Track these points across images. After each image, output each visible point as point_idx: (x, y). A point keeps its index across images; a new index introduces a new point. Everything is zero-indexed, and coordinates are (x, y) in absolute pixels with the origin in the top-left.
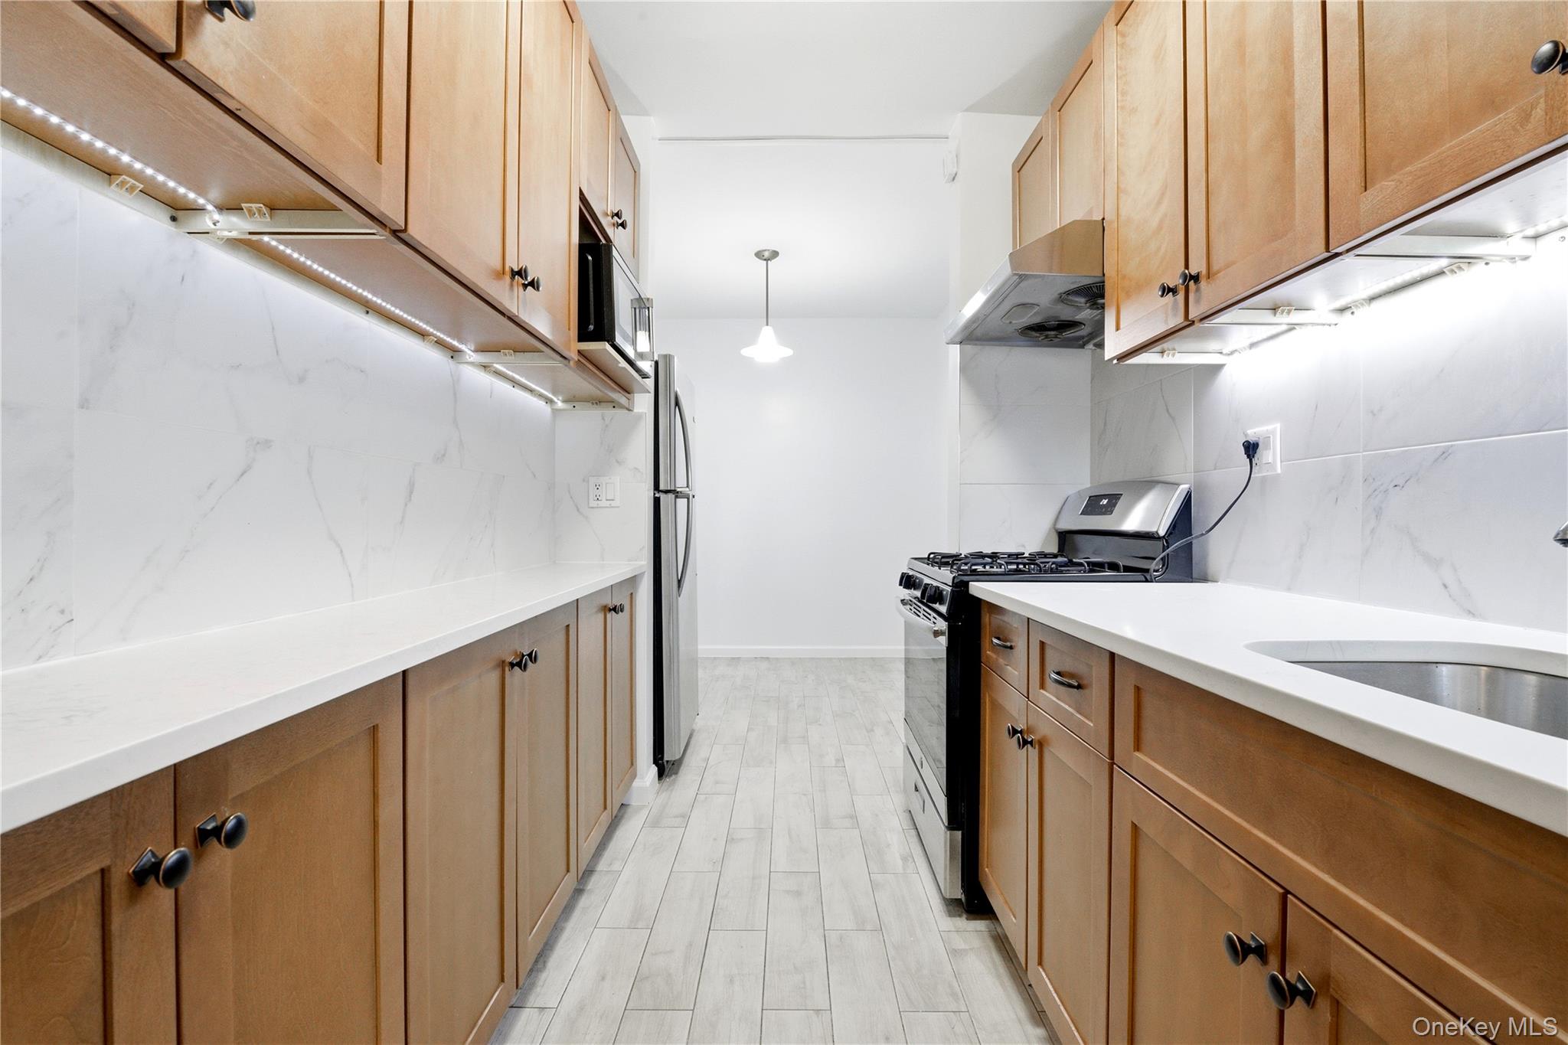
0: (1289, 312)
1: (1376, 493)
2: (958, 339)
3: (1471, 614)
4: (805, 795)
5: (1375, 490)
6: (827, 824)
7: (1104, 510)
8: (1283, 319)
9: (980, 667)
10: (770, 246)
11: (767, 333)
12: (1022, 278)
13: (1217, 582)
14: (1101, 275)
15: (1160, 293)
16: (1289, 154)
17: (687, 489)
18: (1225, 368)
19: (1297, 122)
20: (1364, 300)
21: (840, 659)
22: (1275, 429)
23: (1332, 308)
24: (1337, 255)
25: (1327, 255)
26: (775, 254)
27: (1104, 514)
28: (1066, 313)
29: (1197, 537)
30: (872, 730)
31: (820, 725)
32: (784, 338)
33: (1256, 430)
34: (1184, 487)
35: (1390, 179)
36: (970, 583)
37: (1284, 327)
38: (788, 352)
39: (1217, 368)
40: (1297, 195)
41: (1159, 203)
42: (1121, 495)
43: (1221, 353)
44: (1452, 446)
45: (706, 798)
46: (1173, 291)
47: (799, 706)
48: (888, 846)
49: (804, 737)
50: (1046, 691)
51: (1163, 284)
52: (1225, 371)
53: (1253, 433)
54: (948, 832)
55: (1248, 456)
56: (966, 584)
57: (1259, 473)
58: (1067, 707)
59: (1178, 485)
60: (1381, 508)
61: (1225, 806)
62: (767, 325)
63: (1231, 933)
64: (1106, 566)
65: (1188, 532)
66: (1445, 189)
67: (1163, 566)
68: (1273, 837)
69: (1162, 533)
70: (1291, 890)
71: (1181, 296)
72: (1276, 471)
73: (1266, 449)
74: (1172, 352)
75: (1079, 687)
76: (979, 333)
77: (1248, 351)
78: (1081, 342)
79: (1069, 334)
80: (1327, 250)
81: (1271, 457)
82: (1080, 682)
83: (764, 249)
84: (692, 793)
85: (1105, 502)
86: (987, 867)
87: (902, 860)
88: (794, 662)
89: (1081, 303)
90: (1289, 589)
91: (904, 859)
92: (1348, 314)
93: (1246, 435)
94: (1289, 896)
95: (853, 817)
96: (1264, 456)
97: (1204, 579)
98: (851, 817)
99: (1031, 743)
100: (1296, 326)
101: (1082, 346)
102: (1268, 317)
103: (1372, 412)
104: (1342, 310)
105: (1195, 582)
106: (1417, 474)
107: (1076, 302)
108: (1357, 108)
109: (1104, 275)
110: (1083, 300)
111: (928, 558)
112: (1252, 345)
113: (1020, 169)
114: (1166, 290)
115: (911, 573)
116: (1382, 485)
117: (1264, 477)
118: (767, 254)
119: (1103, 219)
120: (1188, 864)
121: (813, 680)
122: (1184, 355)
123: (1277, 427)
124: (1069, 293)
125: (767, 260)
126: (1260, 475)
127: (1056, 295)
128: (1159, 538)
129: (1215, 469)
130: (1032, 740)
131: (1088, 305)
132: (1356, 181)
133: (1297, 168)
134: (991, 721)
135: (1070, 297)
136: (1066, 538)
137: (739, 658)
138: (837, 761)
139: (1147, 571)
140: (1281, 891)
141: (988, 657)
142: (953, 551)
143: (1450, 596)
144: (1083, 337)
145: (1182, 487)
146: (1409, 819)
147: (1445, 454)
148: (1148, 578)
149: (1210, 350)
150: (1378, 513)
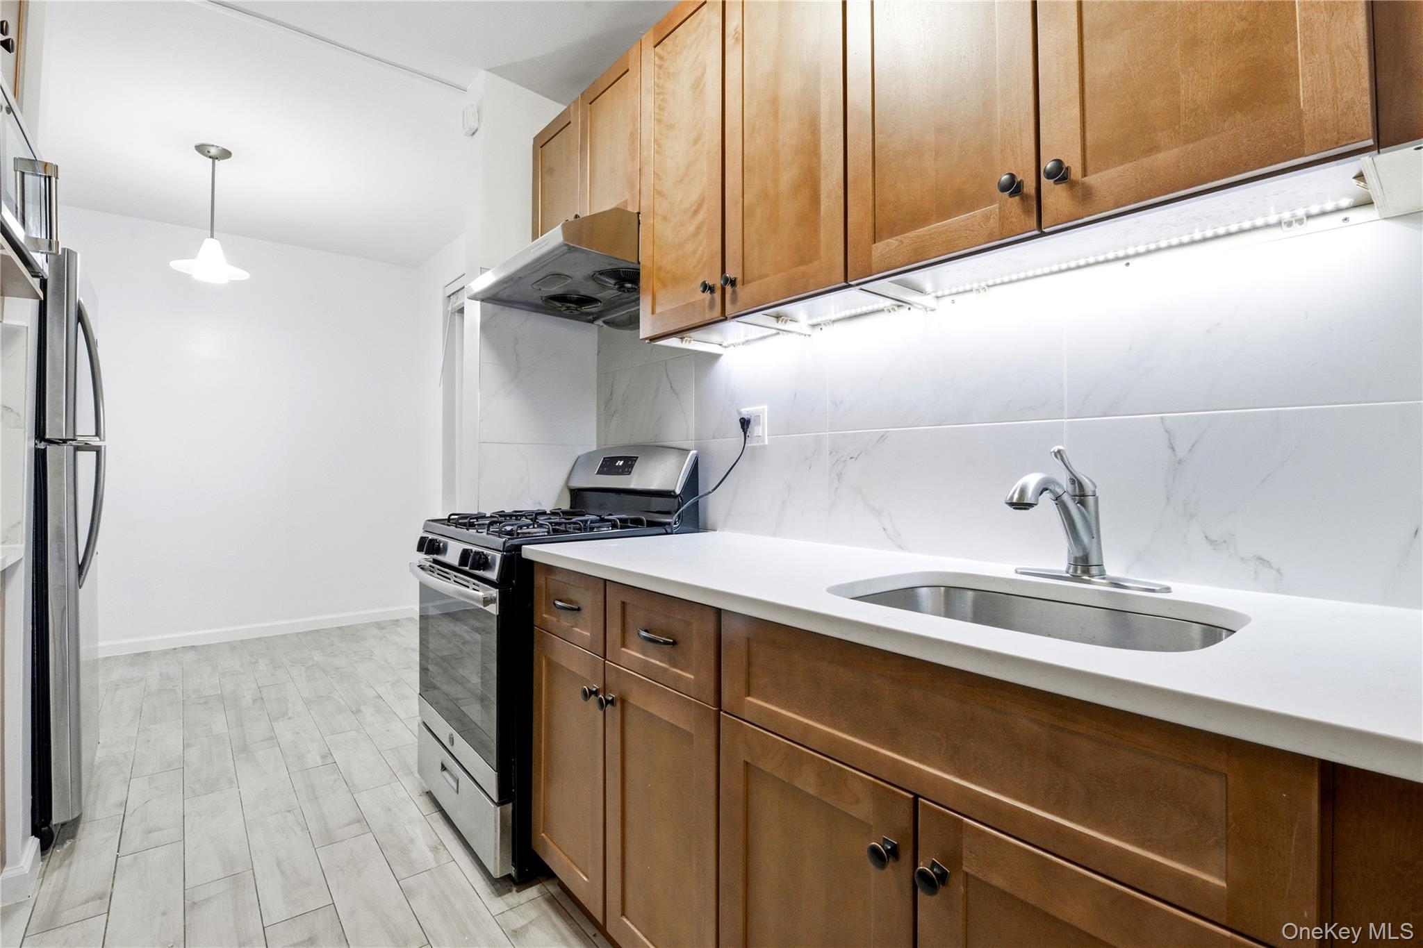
0: (786, 322)
1: (839, 462)
2: (480, 296)
3: (901, 548)
4: (289, 811)
5: (838, 460)
6: (330, 839)
7: (620, 470)
8: (781, 326)
9: (532, 630)
10: (219, 140)
11: (211, 248)
12: (571, 249)
13: (715, 530)
14: (636, 262)
15: (701, 289)
16: (815, 200)
17: (97, 439)
18: (722, 358)
19: (822, 176)
20: (830, 320)
21: (297, 635)
22: (764, 409)
23: (811, 323)
24: (850, 286)
25: (844, 284)
26: (226, 154)
27: (622, 474)
28: (589, 290)
29: (702, 496)
30: (359, 711)
31: (290, 718)
32: (234, 258)
33: (747, 409)
34: (693, 452)
35: (895, 238)
36: (523, 546)
37: (774, 331)
38: (244, 275)
39: (715, 357)
40: (822, 234)
41: (696, 212)
42: (637, 457)
43: (720, 345)
44: (888, 431)
45: (135, 859)
46: (711, 289)
47: (255, 701)
48: (412, 840)
49: (271, 739)
50: (628, 649)
51: (705, 281)
52: (722, 361)
53: (746, 411)
54: (499, 809)
55: (743, 429)
56: (518, 548)
57: (750, 443)
58: (657, 662)
59: (688, 451)
60: (841, 474)
61: (847, 733)
62: (212, 236)
63: (873, 843)
64: (629, 521)
65: (695, 492)
66: (933, 254)
67: (679, 519)
68: (898, 752)
69: (678, 491)
70: (920, 794)
71: (718, 295)
72: (764, 442)
73: (756, 425)
74: (689, 339)
75: (674, 643)
76: (504, 295)
77: (742, 346)
78: (591, 317)
79: (587, 309)
80: (846, 280)
81: (760, 431)
82: (675, 638)
83: (211, 143)
84: (108, 858)
85: (621, 463)
86: (544, 832)
87: (431, 851)
88: (234, 647)
89: (610, 283)
90: (775, 535)
91: (435, 850)
92: (818, 329)
93: (740, 413)
94: (920, 799)
95: (361, 820)
96: (756, 430)
97: (705, 529)
98: (358, 821)
99: (612, 702)
100: (781, 332)
101: (592, 322)
102: (772, 322)
103: (835, 403)
104: (814, 326)
105: (701, 532)
106: (865, 450)
107: (607, 282)
108: (870, 180)
109: (639, 263)
110: (612, 281)
111: (449, 520)
112: (747, 342)
113: (543, 146)
114: (707, 288)
115: (431, 536)
116: (842, 457)
117: (754, 447)
118: (213, 151)
119: (639, 213)
120: (811, 791)
121: (266, 665)
122: (696, 343)
123: (765, 407)
124: (602, 273)
125: (214, 158)
126: (752, 445)
127: (590, 272)
128: (676, 496)
129: (714, 438)
130: (613, 699)
131: (617, 286)
132: (868, 235)
133: (822, 213)
134: (549, 685)
135: (602, 277)
136: (577, 495)
137: (147, 653)
138: (324, 757)
139: (669, 524)
140: (911, 796)
141: (545, 621)
142: (474, 511)
143: (888, 536)
144: (591, 314)
145: (692, 452)
146: (1024, 722)
147: (883, 437)
148: (669, 531)
149: (714, 341)
150: (840, 476)
